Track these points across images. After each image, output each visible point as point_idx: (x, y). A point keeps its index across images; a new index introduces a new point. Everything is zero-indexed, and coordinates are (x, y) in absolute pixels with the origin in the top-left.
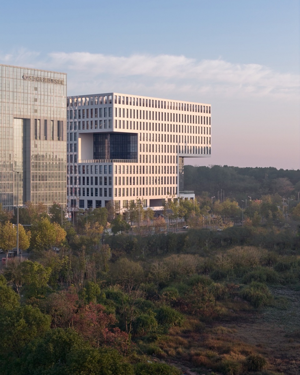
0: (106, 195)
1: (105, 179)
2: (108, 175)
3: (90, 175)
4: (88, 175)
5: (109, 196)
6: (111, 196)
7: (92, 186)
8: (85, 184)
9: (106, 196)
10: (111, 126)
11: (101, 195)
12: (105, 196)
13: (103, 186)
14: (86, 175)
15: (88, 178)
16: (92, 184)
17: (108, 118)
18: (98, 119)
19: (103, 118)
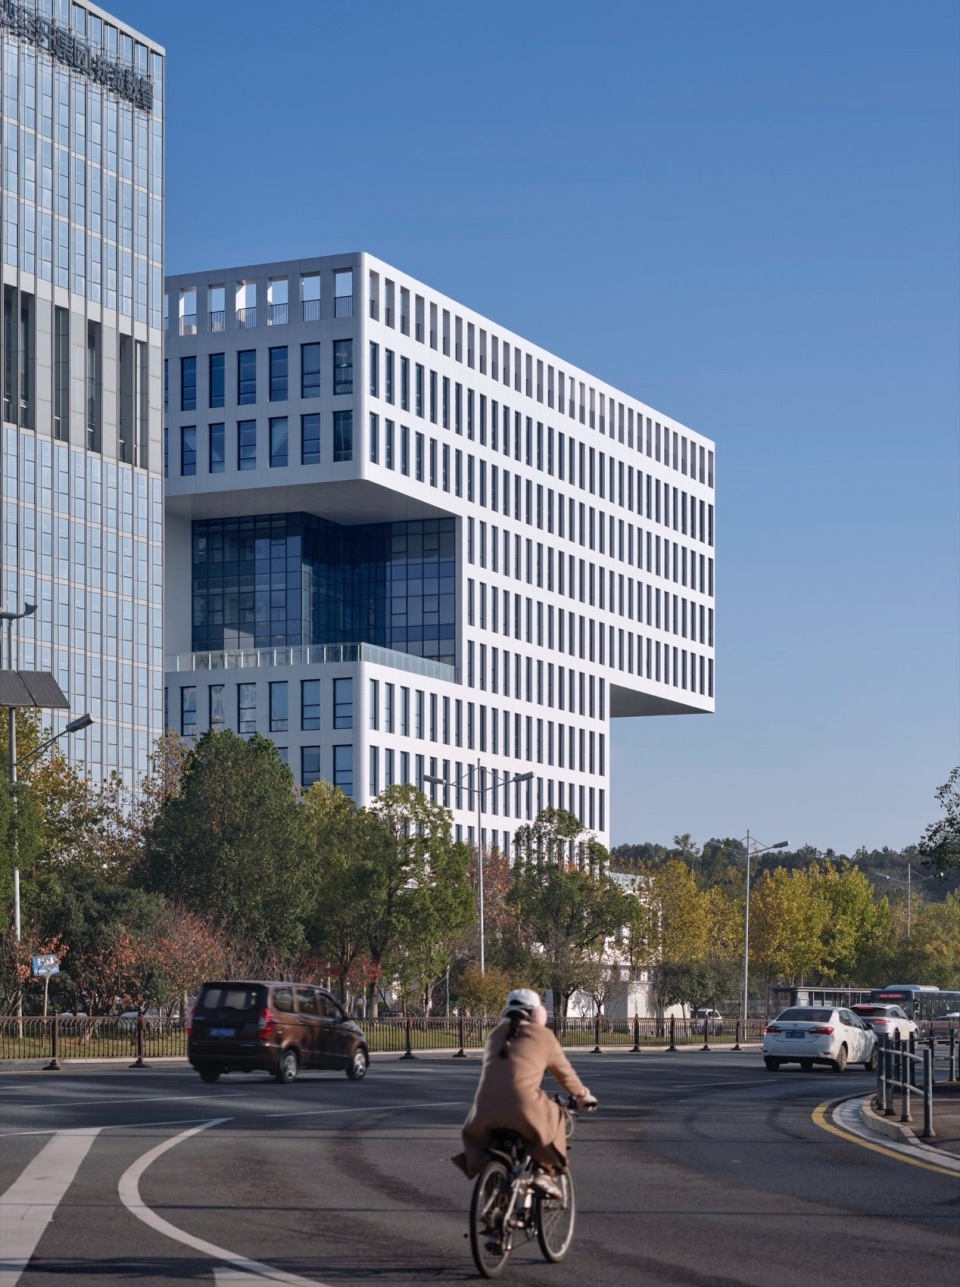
1: (310, 756)
2: (325, 739)
17: (326, 403)
18: (262, 408)
19: (294, 406)
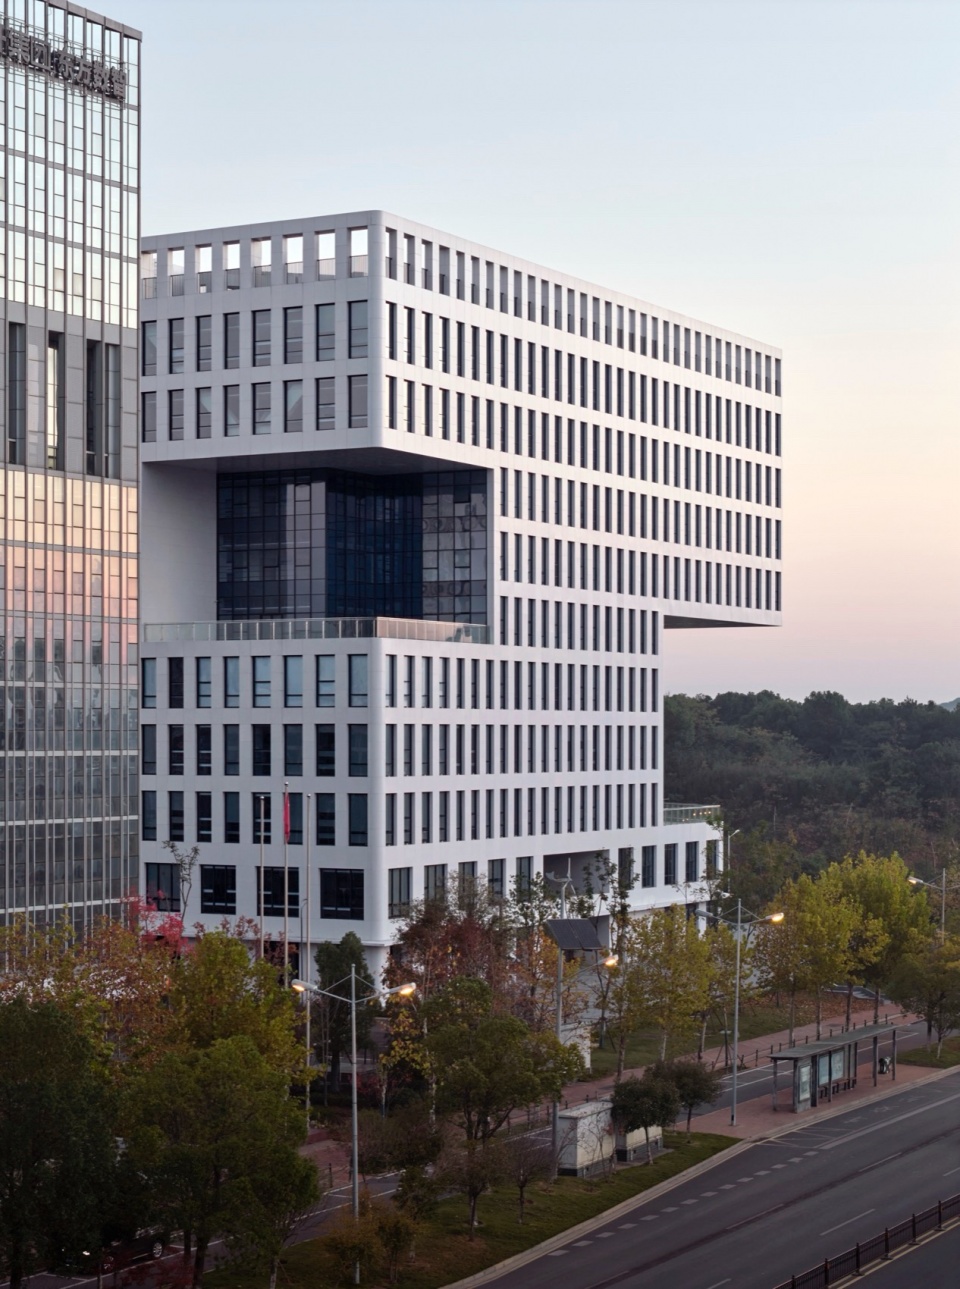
0: (326, 836)
1: (325, 736)
2: (340, 717)
3: (216, 717)
4: (202, 717)
5: (352, 844)
6: (365, 844)
7: (231, 784)
8: (185, 770)
9: (331, 842)
10: (358, 414)
11: (294, 836)
12: (321, 841)
13: (309, 784)
14: (189, 717)
15: (204, 733)
16: (231, 766)
17: (339, 367)
18: (276, 372)
19: (308, 369)
